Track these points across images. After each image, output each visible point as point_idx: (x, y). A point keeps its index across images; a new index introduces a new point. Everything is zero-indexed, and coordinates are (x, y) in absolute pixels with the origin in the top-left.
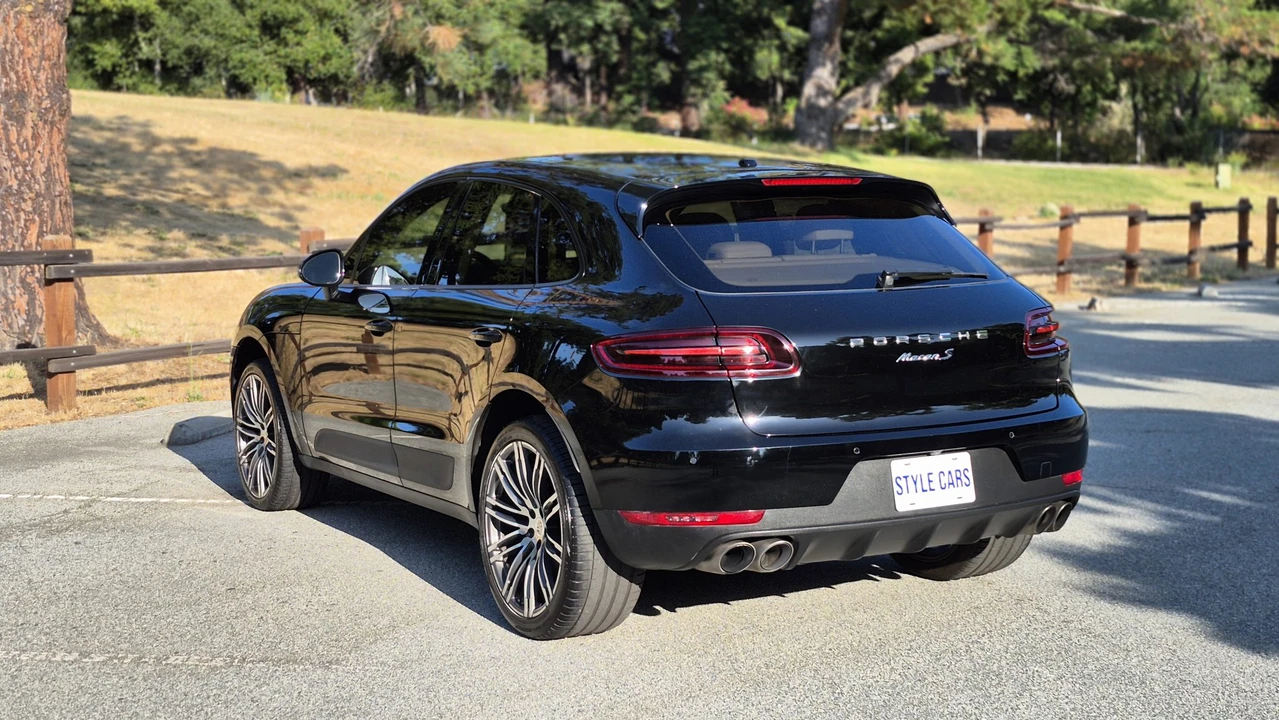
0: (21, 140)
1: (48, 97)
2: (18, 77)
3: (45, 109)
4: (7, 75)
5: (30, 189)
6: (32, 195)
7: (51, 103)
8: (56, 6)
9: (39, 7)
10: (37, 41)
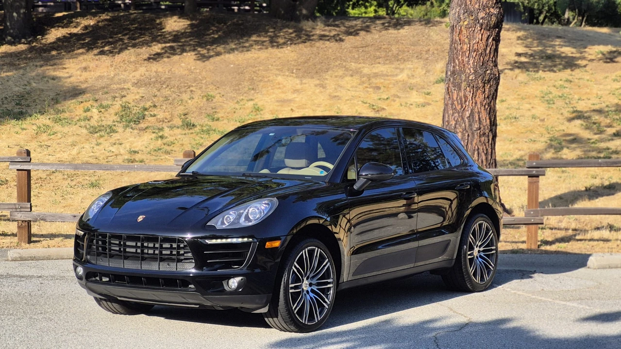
0: (458, 98)
1: (473, 73)
2: (459, 63)
3: (472, 80)
4: (454, 62)
5: (460, 126)
6: (461, 130)
7: (475, 76)
8: (481, 20)
9: (471, 22)
10: (469, 41)
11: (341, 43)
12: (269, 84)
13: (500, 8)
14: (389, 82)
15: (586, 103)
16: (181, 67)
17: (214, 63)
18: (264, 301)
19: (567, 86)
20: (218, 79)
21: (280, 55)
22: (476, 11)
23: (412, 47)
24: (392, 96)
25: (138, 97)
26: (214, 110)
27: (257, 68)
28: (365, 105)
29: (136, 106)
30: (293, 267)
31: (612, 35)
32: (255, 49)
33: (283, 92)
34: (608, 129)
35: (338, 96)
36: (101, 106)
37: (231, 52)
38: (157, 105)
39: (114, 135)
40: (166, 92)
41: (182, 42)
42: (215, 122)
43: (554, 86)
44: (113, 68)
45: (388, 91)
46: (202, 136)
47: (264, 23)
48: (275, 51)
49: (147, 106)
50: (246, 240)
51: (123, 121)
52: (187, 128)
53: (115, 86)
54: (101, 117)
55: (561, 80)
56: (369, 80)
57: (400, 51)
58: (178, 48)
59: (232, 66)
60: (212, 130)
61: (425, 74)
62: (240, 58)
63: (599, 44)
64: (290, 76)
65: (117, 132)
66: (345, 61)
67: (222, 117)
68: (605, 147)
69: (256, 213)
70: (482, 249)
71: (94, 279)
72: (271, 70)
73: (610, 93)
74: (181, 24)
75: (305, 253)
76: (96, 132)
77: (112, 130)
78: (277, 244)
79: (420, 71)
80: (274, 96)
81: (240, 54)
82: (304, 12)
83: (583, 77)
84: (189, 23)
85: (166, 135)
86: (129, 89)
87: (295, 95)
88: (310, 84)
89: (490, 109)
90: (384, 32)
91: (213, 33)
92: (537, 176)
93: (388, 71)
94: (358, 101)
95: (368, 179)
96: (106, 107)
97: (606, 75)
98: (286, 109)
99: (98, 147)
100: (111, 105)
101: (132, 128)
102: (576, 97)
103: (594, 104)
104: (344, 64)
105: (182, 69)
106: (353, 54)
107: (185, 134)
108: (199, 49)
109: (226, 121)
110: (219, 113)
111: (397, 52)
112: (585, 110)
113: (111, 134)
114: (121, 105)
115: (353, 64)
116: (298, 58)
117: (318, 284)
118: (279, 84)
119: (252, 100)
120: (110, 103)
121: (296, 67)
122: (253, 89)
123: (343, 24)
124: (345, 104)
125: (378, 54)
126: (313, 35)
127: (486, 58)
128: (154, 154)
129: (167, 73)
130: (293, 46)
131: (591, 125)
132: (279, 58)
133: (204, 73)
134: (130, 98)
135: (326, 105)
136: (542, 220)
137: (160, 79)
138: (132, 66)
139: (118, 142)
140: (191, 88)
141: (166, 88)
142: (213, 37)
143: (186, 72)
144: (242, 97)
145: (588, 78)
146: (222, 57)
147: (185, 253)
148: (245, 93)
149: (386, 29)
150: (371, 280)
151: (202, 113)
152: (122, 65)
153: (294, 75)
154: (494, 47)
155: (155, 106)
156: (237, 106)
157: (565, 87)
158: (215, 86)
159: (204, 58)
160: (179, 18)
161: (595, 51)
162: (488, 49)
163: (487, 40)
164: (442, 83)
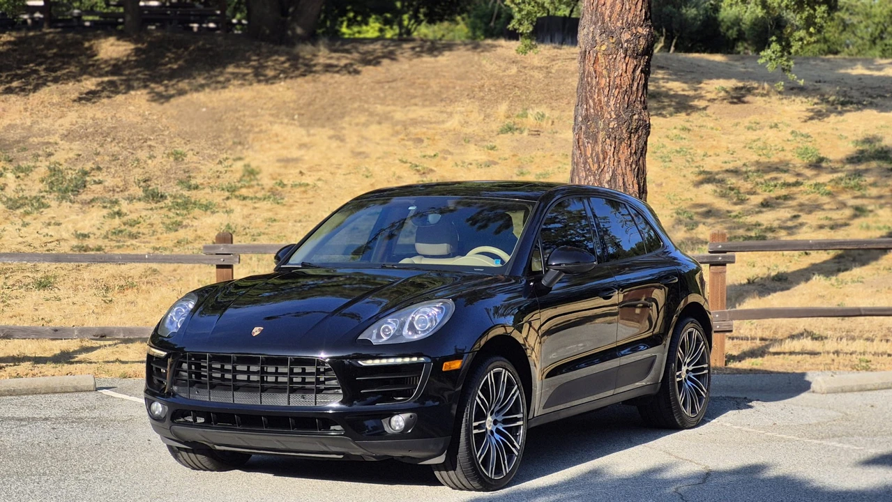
0: (594, 155)
1: (615, 118)
3: (613, 129)
4: (587, 103)
7: (618, 122)
8: (626, 44)
9: (611, 46)
10: (609, 74)
11: (357, 76)
12: (262, 135)
13: (650, 27)
14: (433, 131)
15: (714, 160)
16: (130, 111)
17: (178, 106)
18: (441, 446)
19: (684, 136)
20: (187, 129)
21: (271, 94)
22: (618, 32)
23: (459, 82)
24: (441, 152)
25: (72, 155)
26: (187, 175)
27: (241, 113)
28: (405, 165)
29: (71, 169)
30: (477, 398)
31: (731, 65)
32: (234, 85)
33: (284, 148)
34: (752, 197)
35: (363, 153)
36: (19, 169)
37: (200, 89)
38: (101, 166)
39: (45, 211)
40: (114, 148)
41: (126, 75)
42: (194, 192)
43: (667, 137)
44: (28, 113)
45: (434, 144)
46: (178, 212)
47: (242, 47)
48: (263, 88)
49: (87, 168)
50: (415, 359)
51: (54, 191)
52: (153, 200)
53: (35, 140)
54: (19, 185)
55: (675, 128)
56: (405, 129)
57: (442, 87)
58: (121, 84)
59: (204, 110)
60: (191, 203)
61: (484, 120)
62: (214, 99)
63: (718, 78)
64: (291, 124)
65: (49, 207)
66: (366, 102)
67: (202, 184)
68: (754, 223)
69: (425, 321)
70: (691, 368)
71: (182, 420)
72: (263, 116)
73: (745, 147)
74: (121, 49)
75: (489, 377)
76: (18, 208)
77: (39, 204)
78: (457, 365)
79: (476, 117)
80: (272, 153)
81: (213, 93)
82: (299, 31)
83: (704, 124)
84: (132, 46)
85: (124, 210)
86: (56, 144)
87: (302, 152)
88: (322, 135)
89: (638, 169)
90: (416, 61)
91: (170, 62)
92: (724, 264)
93: (431, 116)
94: (394, 160)
95: (561, 271)
96: (28, 171)
97: (736, 121)
98: (292, 171)
99: (25, 229)
100: (34, 167)
101: (71, 201)
102: (700, 152)
103: (726, 162)
104: (366, 106)
105: (131, 115)
106: (377, 92)
107: (152, 209)
108: (153, 85)
109: (208, 190)
110: (195, 178)
111: (438, 89)
112: (716, 170)
113: (41, 210)
114: (49, 168)
115: (379, 106)
116: (299, 99)
117: (505, 422)
118: (277, 135)
119: (240, 159)
120: (32, 164)
121: (296, 112)
122: (240, 143)
123: (356, 48)
124: (376, 165)
125: (412, 91)
126: (315, 65)
127: (633, 98)
128: (114, 237)
129: (109, 119)
130: (288, 81)
131: (728, 191)
132: (271, 98)
133: (164, 120)
134: (60, 157)
135: (349, 166)
136: (731, 326)
137: (101, 128)
138: (56, 111)
139: (53, 222)
140: (149, 143)
141: (112, 142)
142: (170, 68)
143: (139, 119)
144: (225, 156)
145: (712, 125)
146: (188, 96)
147: (326, 380)
148: (230, 149)
149: (419, 55)
150: (563, 415)
151: (170, 178)
152: (40, 108)
153: (296, 122)
154: (643, 82)
155: (99, 169)
156: (220, 168)
157: (682, 139)
158: (184, 139)
159: (162, 98)
160: (118, 39)
161: (714, 87)
162: (636, 84)
163: (634, 71)
164: (510, 133)
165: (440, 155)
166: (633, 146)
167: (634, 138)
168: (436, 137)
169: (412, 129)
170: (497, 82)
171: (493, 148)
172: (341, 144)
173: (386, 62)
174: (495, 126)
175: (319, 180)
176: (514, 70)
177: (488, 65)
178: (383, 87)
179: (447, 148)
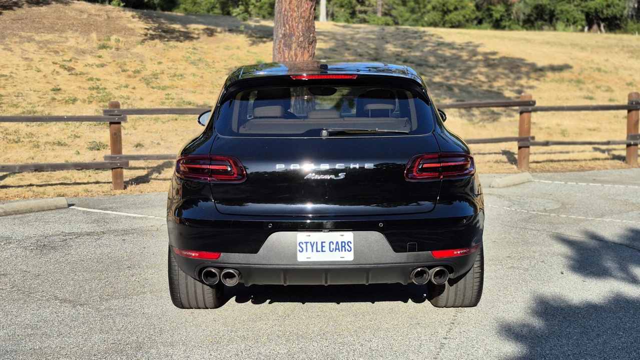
1: (302, 36)
2: (290, 27)
3: (301, 42)
4: (285, 26)
7: (304, 38)
14: (62, 47)
19: (196, 52)
23: (59, 21)
28: (57, 65)
35: (29, 58)
43: (189, 53)
45: (67, 54)
55: (189, 48)
56: (45, 46)
61: (87, 42)
66: (13, 30)
73: (230, 58)
79: (82, 40)
83: (202, 46)
93: (56, 39)
104: (15, 32)
111: (50, 25)
115: (22, 33)
125: (36, 25)
145: (206, 47)
162: (311, 16)
163: (311, 9)
164: (104, 50)
165: (73, 60)
166: (310, 52)
167: (311, 47)
168: (66, 50)
169: (49, 46)
170: (80, 22)
171: (100, 57)
172: (13, 53)
173: (15, 8)
174: (95, 45)
175: (12, 73)
176: (85, 16)
177: (70, 13)
178: (18, 22)
179: (74, 56)
